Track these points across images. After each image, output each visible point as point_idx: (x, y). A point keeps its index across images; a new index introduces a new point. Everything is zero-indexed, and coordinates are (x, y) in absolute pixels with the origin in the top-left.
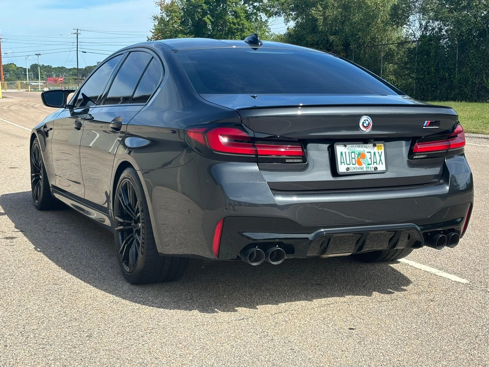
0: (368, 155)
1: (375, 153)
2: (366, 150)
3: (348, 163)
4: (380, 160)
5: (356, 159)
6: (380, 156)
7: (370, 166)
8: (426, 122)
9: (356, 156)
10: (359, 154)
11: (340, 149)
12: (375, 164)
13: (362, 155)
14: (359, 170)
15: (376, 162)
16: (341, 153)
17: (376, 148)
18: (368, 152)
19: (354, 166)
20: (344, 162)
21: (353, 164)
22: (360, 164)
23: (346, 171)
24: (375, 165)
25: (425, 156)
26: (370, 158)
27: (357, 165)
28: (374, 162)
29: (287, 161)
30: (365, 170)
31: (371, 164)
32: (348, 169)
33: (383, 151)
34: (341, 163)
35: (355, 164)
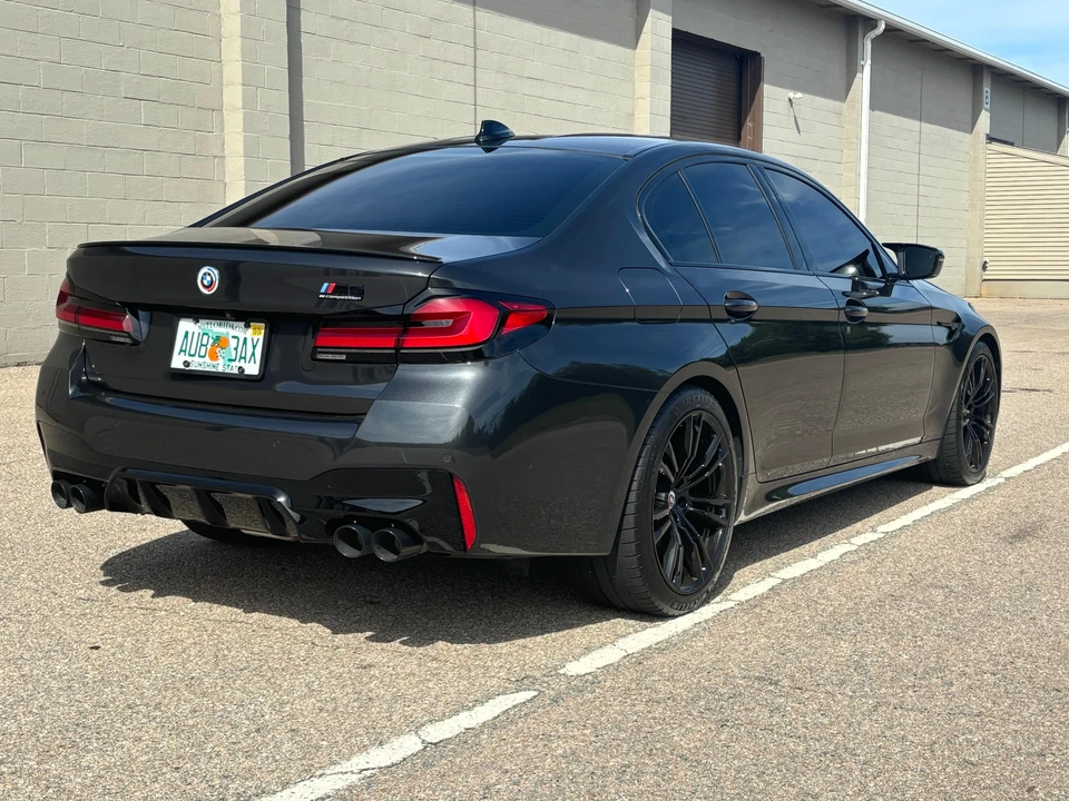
0: (233, 343)
1: (245, 339)
2: (232, 332)
3: (192, 352)
4: (253, 354)
5: (209, 347)
6: (254, 347)
7: (233, 363)
8: (326, 285)
9: (211, 341)
10: (218, 339)
11: (185, 326)
12: (243, 361)
13: (220, 342)
14: (208, 369)
15: (245, 358)
16: (187, 333)
17: (250, 331)
18: (233, 337)
19: (201, 360)
20: (185, 351)
21: (200, 356)
22: (214, 356)
23: (183, 367)
24: (242, 364)
25: (344, 357)
26: (236, 349)
27: (207, 359)
28: (241, 358)
29: (114, 339)
30: (220, 369)
31: (234, 360)
32: (187, 364)
33: (261, 337)
34: (181, 351)
35: (204, 357)
